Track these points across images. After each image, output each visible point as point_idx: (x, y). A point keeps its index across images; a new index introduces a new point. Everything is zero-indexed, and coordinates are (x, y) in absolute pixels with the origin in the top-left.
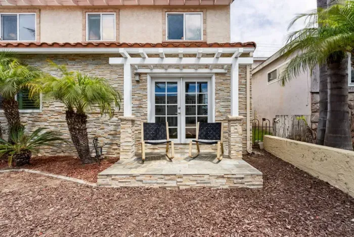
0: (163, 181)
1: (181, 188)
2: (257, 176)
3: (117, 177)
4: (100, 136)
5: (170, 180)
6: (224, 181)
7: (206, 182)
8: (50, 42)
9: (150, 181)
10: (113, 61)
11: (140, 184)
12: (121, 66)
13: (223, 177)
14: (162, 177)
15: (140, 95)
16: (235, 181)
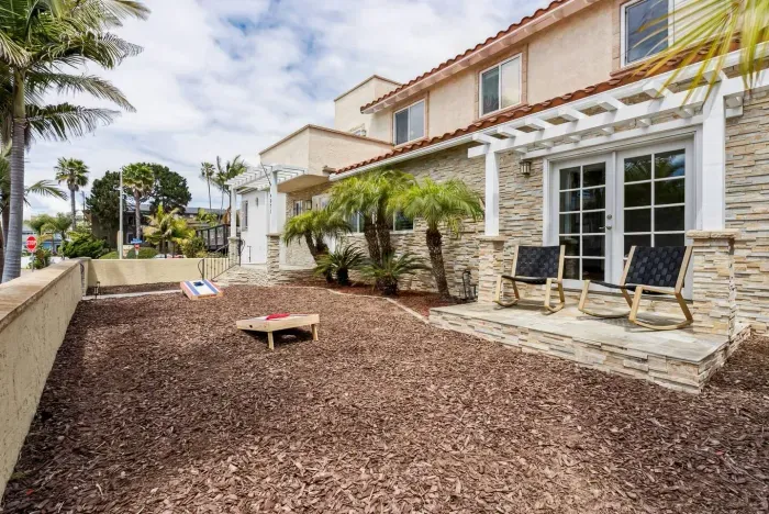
0: (500, 333)
1: (525, 350)
2: (685, 364)
3: (447, 316)
4: (473, 268)
5: (509, 333)
6: (602, 357)
7: (565, 349)
8: (441, 135)
9: (482, 330)
10: (473, 152)
11: (468, 331)
12: (483, 158)
13: (599, 348)
14: (500, 326)
15: (530, 198)
16: (626, 362)
